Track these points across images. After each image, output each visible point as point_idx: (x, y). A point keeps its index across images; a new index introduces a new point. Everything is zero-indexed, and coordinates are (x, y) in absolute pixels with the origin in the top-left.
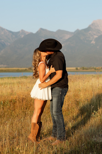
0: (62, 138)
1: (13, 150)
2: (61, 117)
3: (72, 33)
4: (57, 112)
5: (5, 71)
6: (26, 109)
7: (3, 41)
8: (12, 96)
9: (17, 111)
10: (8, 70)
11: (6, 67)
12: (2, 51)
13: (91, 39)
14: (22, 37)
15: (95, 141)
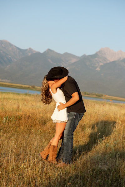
0: (68, 161)
1: (18, 167)
2: (71, 141)
3: (78, 57)
4: (68, 135)
5: (9, 86)
6: (31, 127)
7: (10, 56)
8: (18, 113)
9: (22, 127)
10: (12, 85)
11: (9, 83)
12: (8, 67)
13: (97, 66)
14: (29, 55)
15: (100, 168)
